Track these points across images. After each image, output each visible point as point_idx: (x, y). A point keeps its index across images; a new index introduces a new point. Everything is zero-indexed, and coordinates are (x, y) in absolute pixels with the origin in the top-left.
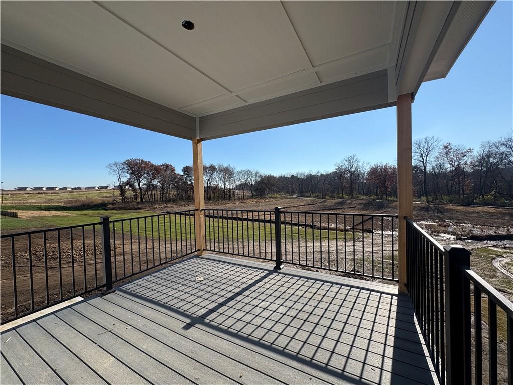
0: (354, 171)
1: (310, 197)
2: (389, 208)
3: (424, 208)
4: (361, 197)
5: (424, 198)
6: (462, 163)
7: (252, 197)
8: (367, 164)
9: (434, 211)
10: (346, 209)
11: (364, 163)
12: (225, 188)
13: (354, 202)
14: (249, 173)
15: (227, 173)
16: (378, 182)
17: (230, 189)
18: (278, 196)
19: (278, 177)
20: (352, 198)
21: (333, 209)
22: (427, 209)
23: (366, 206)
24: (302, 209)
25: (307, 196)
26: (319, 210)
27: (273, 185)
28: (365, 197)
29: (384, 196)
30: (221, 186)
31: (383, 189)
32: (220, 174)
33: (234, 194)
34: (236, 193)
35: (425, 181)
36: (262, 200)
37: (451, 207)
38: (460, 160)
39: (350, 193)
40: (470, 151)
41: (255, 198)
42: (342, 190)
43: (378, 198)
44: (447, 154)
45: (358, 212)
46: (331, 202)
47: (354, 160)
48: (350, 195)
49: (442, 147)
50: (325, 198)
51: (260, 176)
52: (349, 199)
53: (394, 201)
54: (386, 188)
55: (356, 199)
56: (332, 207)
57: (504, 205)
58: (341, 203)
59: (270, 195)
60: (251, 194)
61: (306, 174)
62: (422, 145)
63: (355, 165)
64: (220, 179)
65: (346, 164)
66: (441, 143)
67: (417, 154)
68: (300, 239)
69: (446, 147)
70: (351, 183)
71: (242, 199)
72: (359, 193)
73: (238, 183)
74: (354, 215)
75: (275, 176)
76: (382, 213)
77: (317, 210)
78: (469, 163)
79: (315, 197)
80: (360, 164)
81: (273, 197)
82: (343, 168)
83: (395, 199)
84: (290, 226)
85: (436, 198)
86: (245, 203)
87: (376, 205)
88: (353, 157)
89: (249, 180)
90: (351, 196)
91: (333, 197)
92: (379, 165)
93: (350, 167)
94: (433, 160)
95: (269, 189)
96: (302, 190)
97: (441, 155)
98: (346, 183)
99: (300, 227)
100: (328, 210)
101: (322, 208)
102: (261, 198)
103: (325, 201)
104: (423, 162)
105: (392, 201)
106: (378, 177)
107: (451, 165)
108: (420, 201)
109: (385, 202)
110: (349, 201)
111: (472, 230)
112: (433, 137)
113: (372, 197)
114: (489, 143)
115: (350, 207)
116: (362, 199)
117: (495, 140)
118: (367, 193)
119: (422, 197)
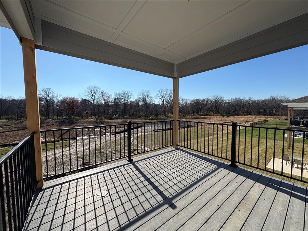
0: (50, 99)
2: (77, 123)
3: (95, 122)
4: (56, 117)
6: (108, 101)
8: (60, 96)
9: (100, 123)
10: (46, 127)
11: (57, 94)
13: (52, 121)
16: (68, 108)
20: (48, 118)
22: (97, 123)
23: (62, 123)
28: (59, 118)
29: (72, 117)
31: (72, 112)
35: (94, 108)
37: (106, 120)
38: (107, 99)
40: (111, 96)
43: (68, 118)
44: (103, 96)
45: (56, 128)
47: (50, 92)
48: (46, 116)
49: (101, 92)
50: (21, 119)
52: (46, 119)
53: (80, 119)
54: (74, 112)
55: (53, 119)
57: (122, 119)
62: (92, 90)
63: (51, 95)
65: (43, 93)
66: (100, 90)
67: (90, 94)
69: (102, 93)
70: (48, 108)
72: (54, 115)
74: (54, 131)
78: (110, 101)
79: (7, 119)
80: (55, 95)
83: (79, 118)
85: (99, 117)
87: (68, 122)
88: (49, 89)
92: (69, 97)
93: (46, 96)
94: (97, 98)
97: (101, 96)
101: (21, 128)
103: (22, 122)
104: (93, 98)
105: (77, 119)
106: (68, 104)
107: (104, 101)
108: (92, 118)
109: (74, 120)
110: (47, 121)
111: (115, 130)
112: (97, 87)
113: (64, 117)
114: (116, 93)
115: (50, 125)
116: (57, 119)
117: (118, 93)
118: (60, 114)
119: (93, 117)
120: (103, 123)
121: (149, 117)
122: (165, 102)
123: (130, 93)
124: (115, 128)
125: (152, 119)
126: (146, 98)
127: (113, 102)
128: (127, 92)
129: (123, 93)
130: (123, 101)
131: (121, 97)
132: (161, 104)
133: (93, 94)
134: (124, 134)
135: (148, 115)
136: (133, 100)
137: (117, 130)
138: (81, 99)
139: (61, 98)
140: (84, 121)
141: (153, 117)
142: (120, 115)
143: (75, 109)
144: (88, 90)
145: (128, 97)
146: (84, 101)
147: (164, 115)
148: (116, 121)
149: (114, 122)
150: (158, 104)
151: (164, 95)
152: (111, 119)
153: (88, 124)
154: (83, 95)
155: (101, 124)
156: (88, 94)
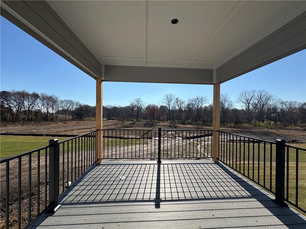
0: (140, 107)
1: (114, 120)
2: (156, 126)
3: (169, 126)
4: (142, 120)
5: (169, 121)
6: (182, 107)
7: (73, 119)
8: (146, 104)
10: (136, 127)
11: (144, 102)
12: (48, 112)
13: (140, 123)
14: (71, 102)
15: (50, 100)
16: (150, 113)
17: (53, 114)
18: (93, 119)
19: (93, 106)
20: (138, 121)
21: (129, 127)
22: (170, 126)
23: (146, 125)
24: (110, 127)
25: (112, 120)
26: (121, 128)
27: (90, 112)
28: (144, 120)
29: (153, 120)
30: (44, 110)
31: (153, 117)
32: (43, 101)
33: (56, 117)
34: (59, 116)
35: (169, 113)
36: (81, 122)
37: (178, 125)
38: (181, 105)
39: (137, 118)
40: (184, 102)
41: (75, 121)
42: (133, 116)
43: (150, 121)
44: (177, 102)
45: (142, 128)
46: (127, 123)
47: (140, 101)
49: (175, 99)
50: (123, 121)
51: (80, 105)
52: (137, 121)
53: (158, 123)
54: (154, 116)
55: (140, 121)
56: (128, 126)
57: (194, 124)
58: (133, 124)
59: (87, 119)
60: (72, 118)
61: (113, 106)
62: (169, 97)
63: (140, 103)
64: (43, 105)
65: (136, 102)
66: (175, 97)
67: (167, 101)
68: (117, 146)
69: (177, 99)
70: (138, 113)
71: (64, 121)
72: (142, 118)
73: (60, 109)
74: (140, 130)
75: (91, 106)
76: (153, 129)
77: (120, 128)
78: (184, 107)
79: (117, 120)
80: (143, 103)
81: (89, 120)
82: (134, 104)
83: (158, 122)
84: (107, 139)
85: (173, 122)
86: (68, 124)
87: (150, 125)
88: (139, 99)
89: (71, 107)
90: (137, 120)
91: (128, 120)
92: (151, 104)
93: (137, 104)
94: (172, 104)
95: (87, 115)
96: (109, 116)
97: (175, 102)
98: (135, 112)
99: (113, 139)
100: (127, 127)
101: (123, 127)
102: (80, 120)
103: (124, 123)
104: (169, 105)
105: (156, 122)
106: (151, 110)
107: (178, 107)
108: (167, 123)
109: (154, 123)
110: (137, 123)
111: (186, 135)
112: (173, 94)
113: (147, 121)
114: (190, 99)
115: (138, 126)
116: (143, 122)
117: (191, 98)
118: (145, 118)
119: (168, 121)
120: (176, 127)
121: (227, 124)
122: (251, 107)
123: (204, 98)
124: (186, 133)
125: (230, 127)
126: (223, 103)
127: (186, 108)
128: (200, 97)
129: (196, 98)
130: (196, 106)
131: (194, 102)
132: (244, 109)
133: (169, 101)
134: (194, 140)
135: (226, 122)
136: (207, 105)
137: (188, 136)
138: (160, 106)
139: (146, 106)
140: (161, 124)
141: (232, 125)
142: (193, 120)
143: (155, 114)
144: (165, 98)
145: (202, 103)
146: (162, 107)
147: (249, 122)
148: (188, 126)
149: (186, 127)
150: (241, 109)
151: (250, 97)
152: (184, 124)
153: (164, 127)
154: (161, 102)
155: (174, 128)
156: (165, 101)
